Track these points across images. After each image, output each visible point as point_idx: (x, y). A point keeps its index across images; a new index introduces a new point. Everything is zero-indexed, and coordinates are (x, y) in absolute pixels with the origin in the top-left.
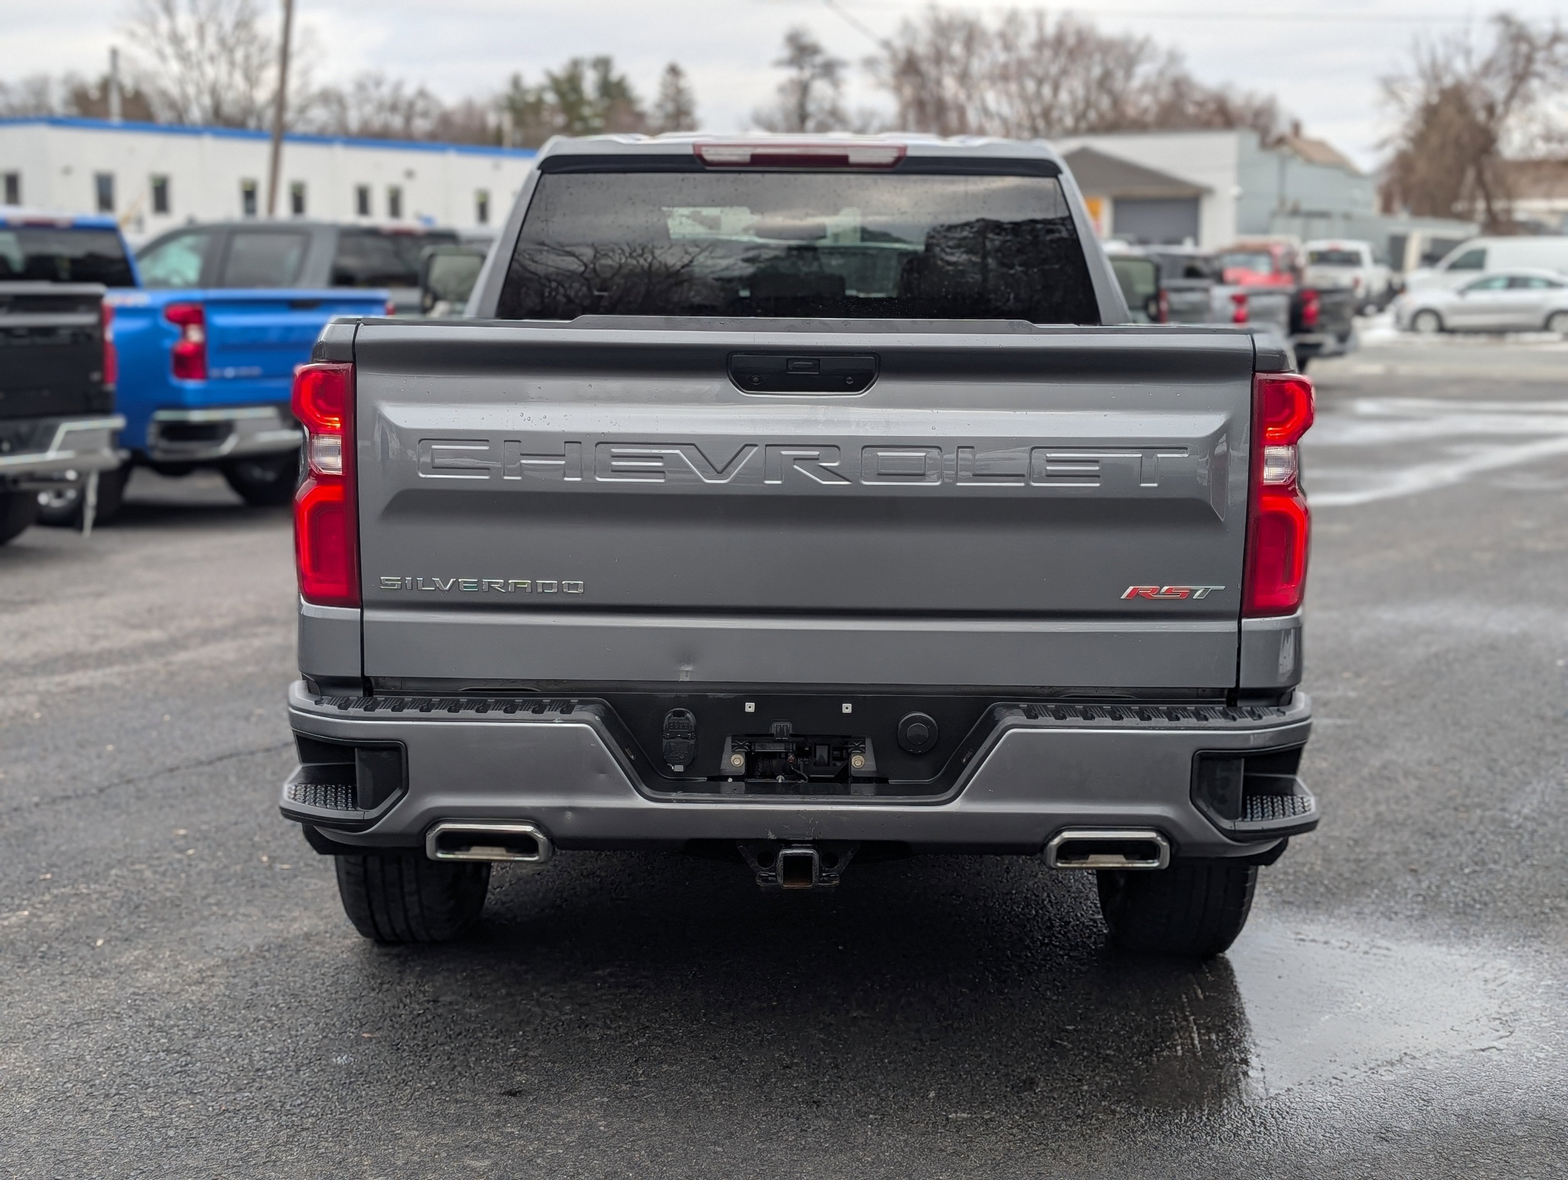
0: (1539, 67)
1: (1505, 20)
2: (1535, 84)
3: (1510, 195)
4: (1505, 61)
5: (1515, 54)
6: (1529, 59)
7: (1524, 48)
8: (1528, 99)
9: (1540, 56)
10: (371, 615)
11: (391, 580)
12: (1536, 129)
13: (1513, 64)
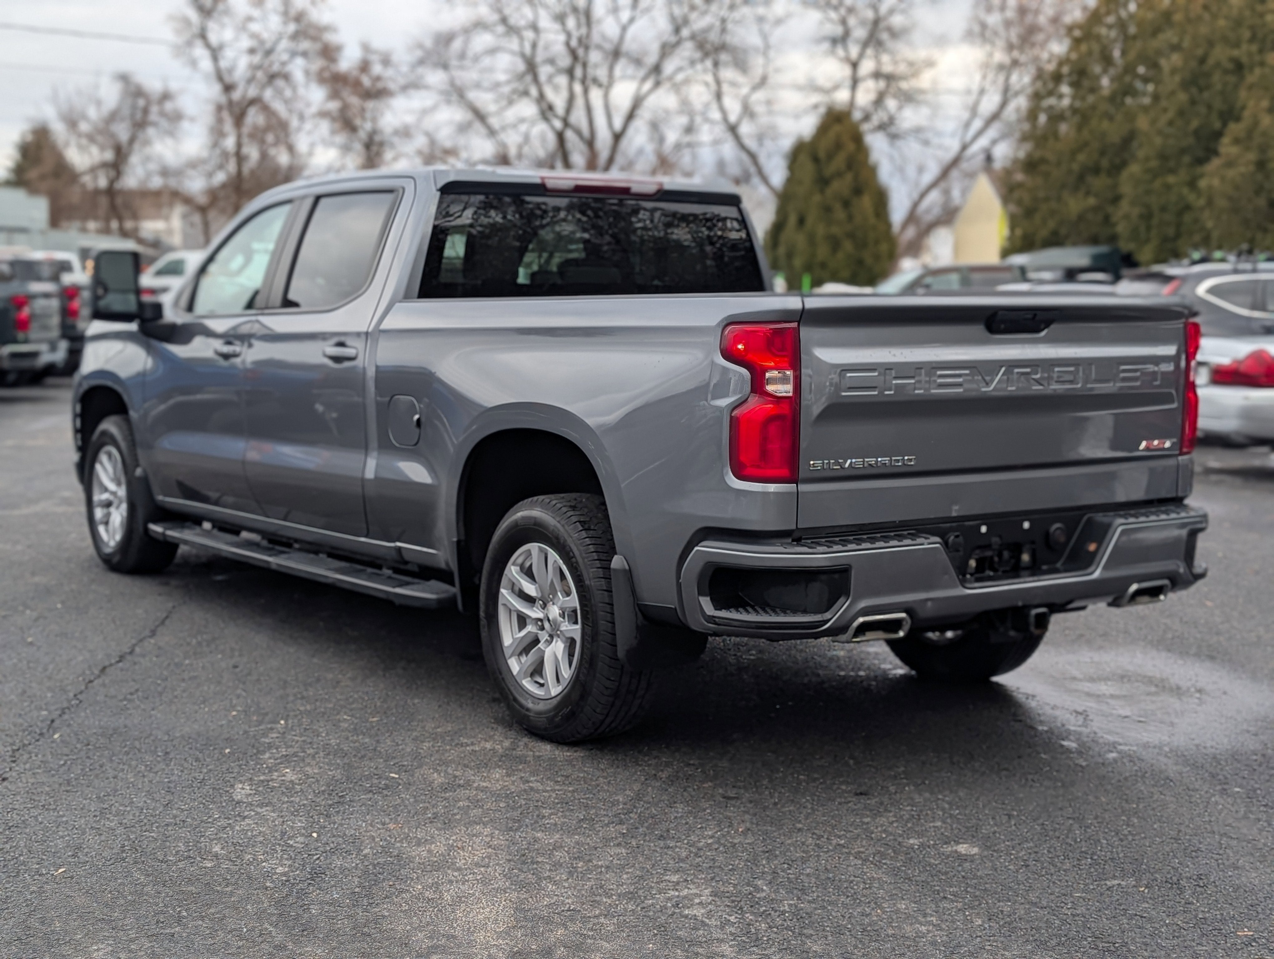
0: (154, 116)
1: (124, 78)
2: (151, 131)
3: (135, 217)
4: (126, 112)
5: (134, 107)
6: (146, 111)
7: (141, 102)
8: (147, 143)
9: (154, 109)
10: (803, 488)
11: (816, 463)
12: (152, 166)
13: (132, 116)
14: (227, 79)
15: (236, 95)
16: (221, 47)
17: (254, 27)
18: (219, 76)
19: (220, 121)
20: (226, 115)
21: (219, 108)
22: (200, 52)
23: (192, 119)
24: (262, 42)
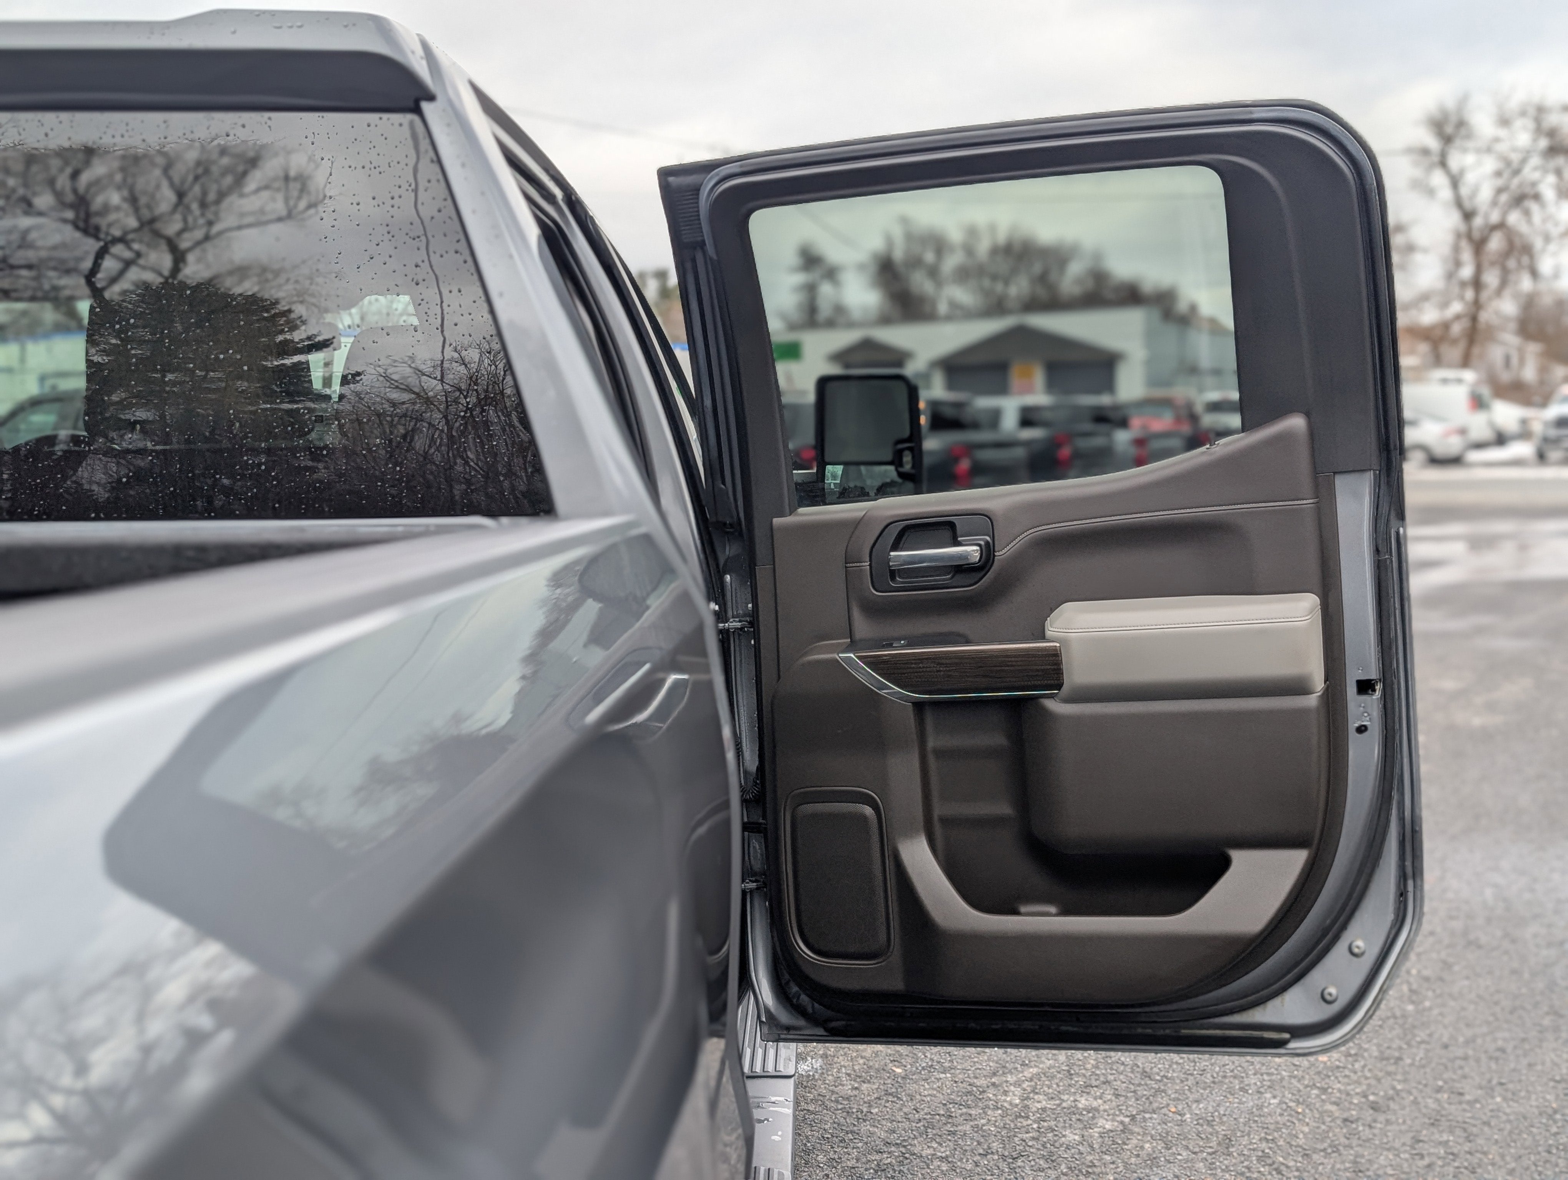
14: (1467, 205)
15: (1478, 222)
16: (1462, 172)
17: (1502, 147)
18: (1459, 203)
19: (1456, 249)
20: (1464, 244)
21: (1458, 236)
22: (1439, 179)
23: (1425, 251)
24: (1508, 163)
